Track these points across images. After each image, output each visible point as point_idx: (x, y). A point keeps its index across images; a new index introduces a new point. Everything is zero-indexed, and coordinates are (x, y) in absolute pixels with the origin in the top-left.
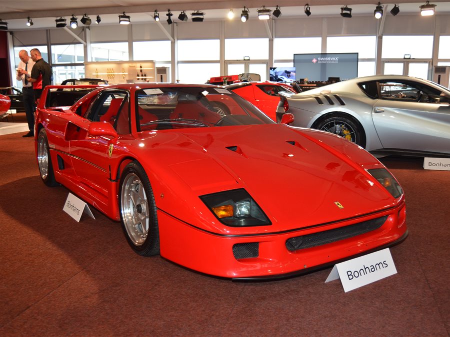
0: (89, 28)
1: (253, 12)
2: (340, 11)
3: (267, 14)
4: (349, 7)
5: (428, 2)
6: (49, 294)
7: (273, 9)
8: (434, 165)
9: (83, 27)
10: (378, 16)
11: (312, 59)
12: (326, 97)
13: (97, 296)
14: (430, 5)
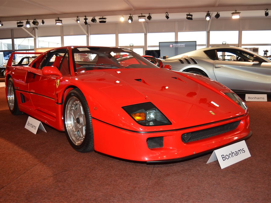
0: (37, 28)
1: (135, 17)
2: (186, 16)
3: (143, 18)
4: (191, 14)
5: (236, 10)
6: (17, 178)
7: (147, 15)
8: (251, 98)
9: (34, 27)
10: (208, 19)
11: (170, 45)
12: (186, 59)
13: (52, 178)
14: (237, 12)
